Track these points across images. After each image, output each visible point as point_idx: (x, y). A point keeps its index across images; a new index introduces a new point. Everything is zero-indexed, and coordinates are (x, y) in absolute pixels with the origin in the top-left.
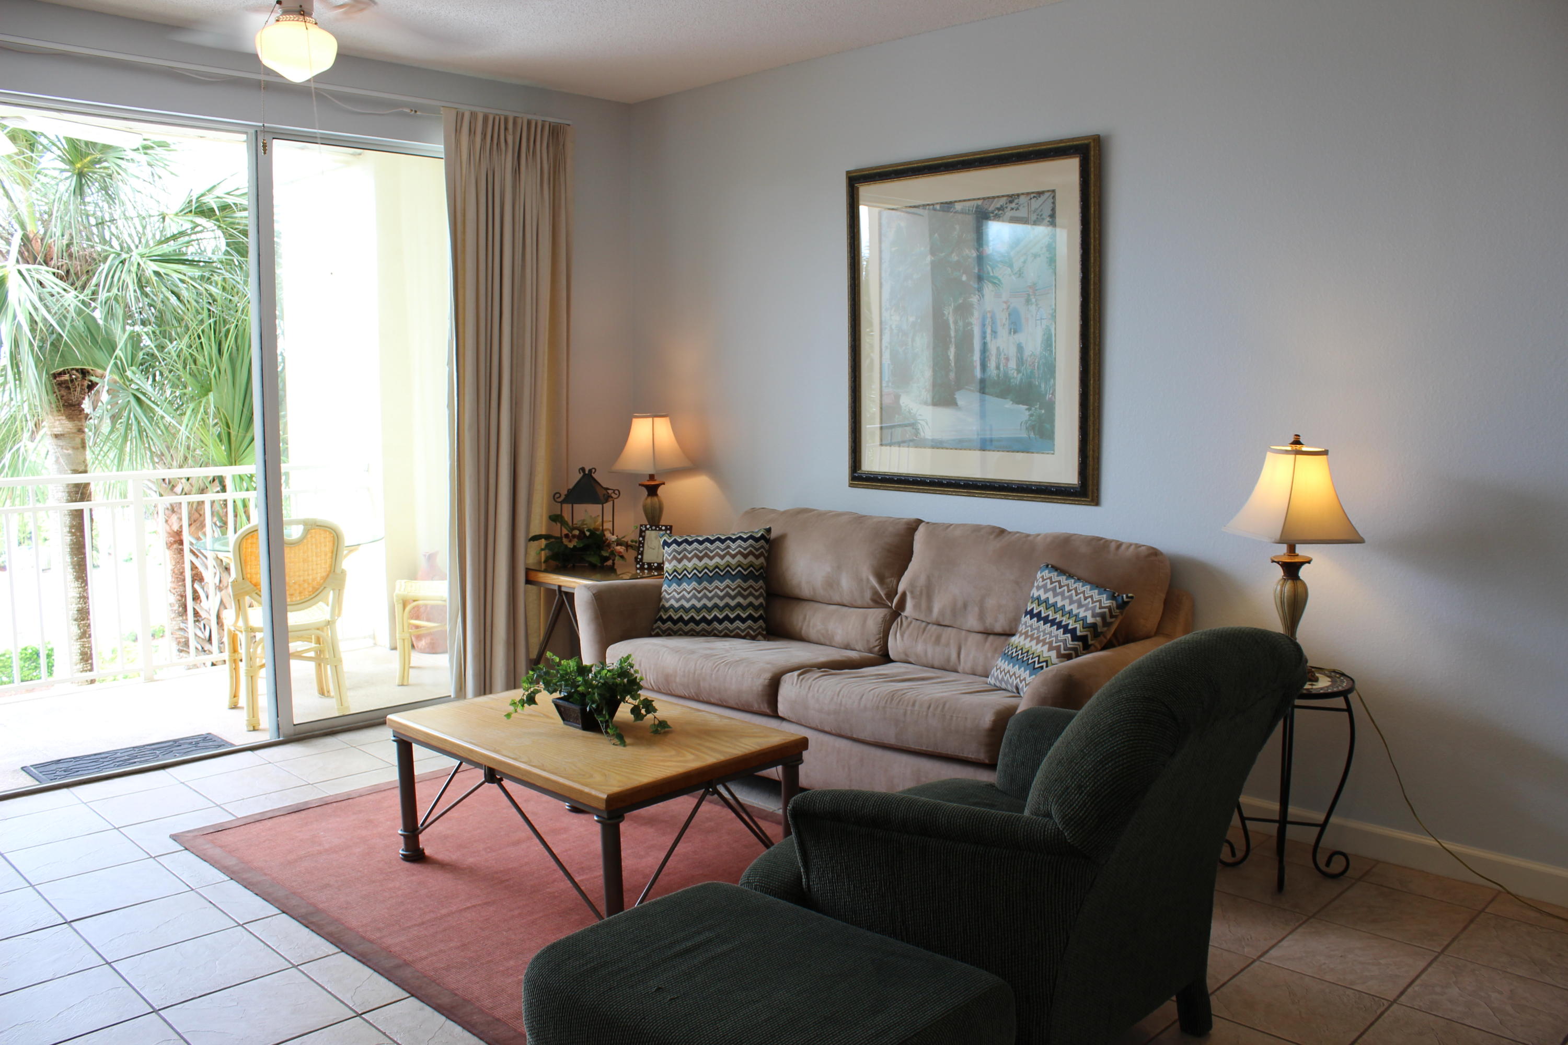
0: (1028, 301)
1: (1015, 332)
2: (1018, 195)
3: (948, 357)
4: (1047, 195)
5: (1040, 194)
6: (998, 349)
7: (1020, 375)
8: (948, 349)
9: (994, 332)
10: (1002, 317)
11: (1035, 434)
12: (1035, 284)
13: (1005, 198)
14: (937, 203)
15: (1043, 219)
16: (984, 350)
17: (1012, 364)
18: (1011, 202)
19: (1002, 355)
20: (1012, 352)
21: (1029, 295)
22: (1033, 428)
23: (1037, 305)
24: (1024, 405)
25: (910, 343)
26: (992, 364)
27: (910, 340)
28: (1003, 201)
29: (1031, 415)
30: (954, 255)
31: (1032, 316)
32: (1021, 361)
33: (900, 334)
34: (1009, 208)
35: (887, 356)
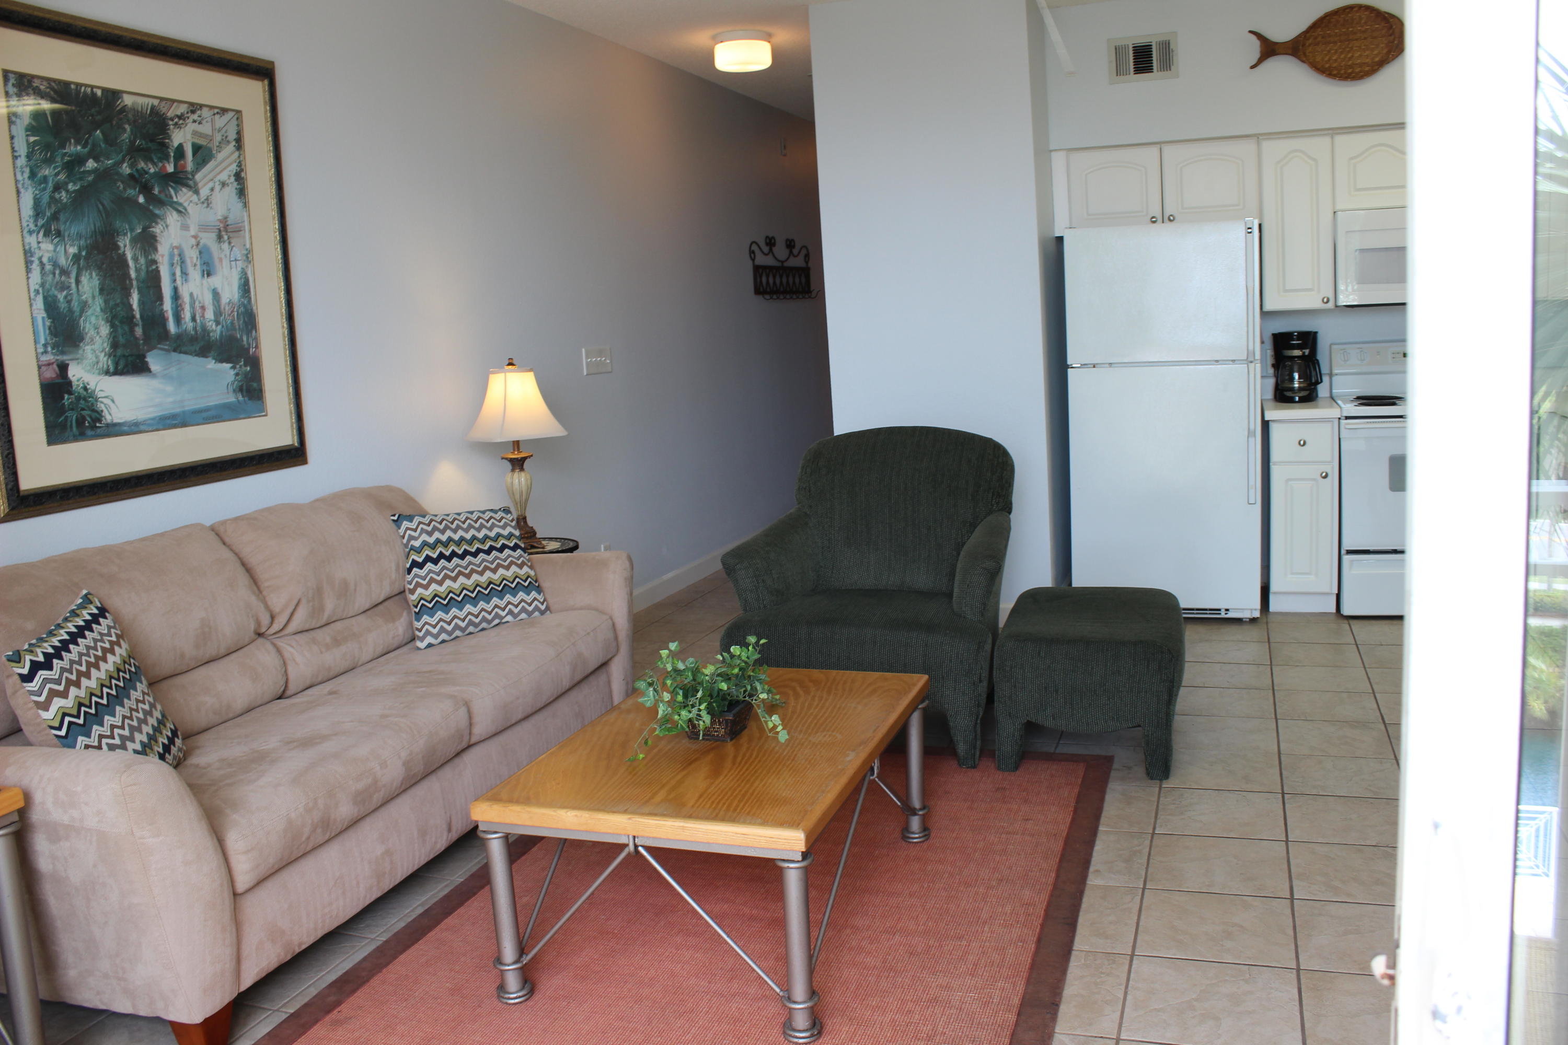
0: (220, 237)
1: (209, 275)
2: (201, 106)
3: (131, 306)
4: (231, 114)
5: (224, 111)
6: (191, 295)
7: (219, 327)
8: (128, 295)
9: (184, 273)
10: (192, 255)
11: (243, 397)
12: (226, 218)
13: (186, 105)
14: (98, 87)
15: (229, 142)
16: (176, 296)
17: (210, 315)
18: (193, 112)
19: (197, 303)
20: (208, 299)
21: (220, 230)
22: (241, 389)
23: (230, 243)
24: (227, 363)
25: (73, 285)
26: (187, 315)
27: (73, 280)
28: (183, 109)
29: (237, 374)
30: (125, 165)
31: (226, 256)
32: (218, 313)
33: (57, 272)
34: (191, 120)
35: (39, 303)
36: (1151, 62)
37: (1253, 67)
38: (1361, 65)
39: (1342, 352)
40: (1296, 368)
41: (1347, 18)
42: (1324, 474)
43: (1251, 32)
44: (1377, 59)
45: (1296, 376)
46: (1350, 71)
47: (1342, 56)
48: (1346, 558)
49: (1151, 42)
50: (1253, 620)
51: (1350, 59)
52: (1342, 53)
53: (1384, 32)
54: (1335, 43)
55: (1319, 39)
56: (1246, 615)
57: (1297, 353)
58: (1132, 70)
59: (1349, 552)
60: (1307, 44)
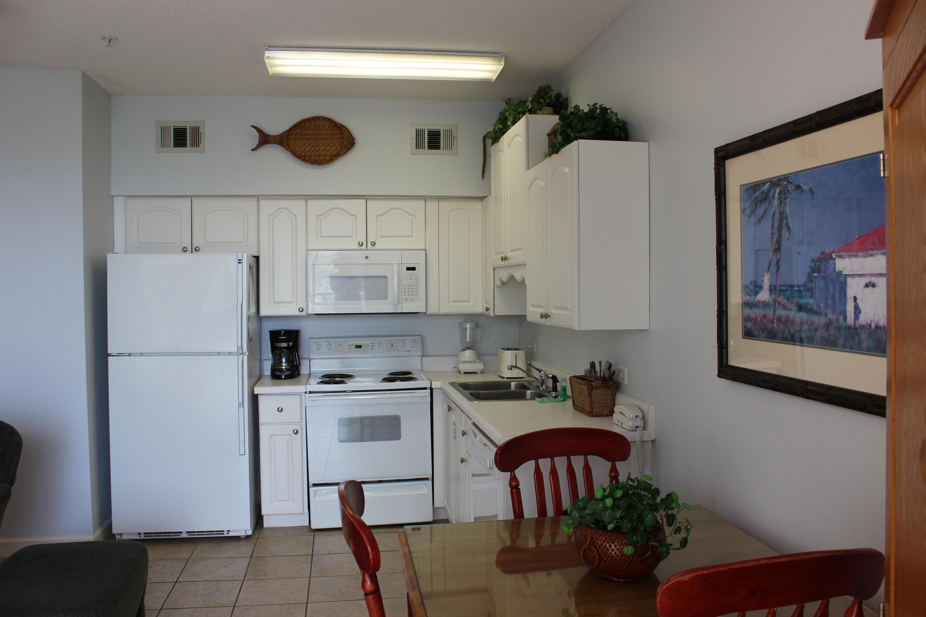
36: (185, 140)
37: (253, 150)
38: (324, 155)
39: (317, 343)
40: (283, 355)
41: (316, 125)
42: (295, 431)
43: (252, 126)
44: (334, 153)
45: (284, 360)
46: (317, 158)
47: (313, 149)
48: (312, 489)
49: (187, 127)
50: (248, 537)
51: (317, 151)
52: (312, 146)
53: (338, 136)
54: (308, 139)
55: (298, 136)
56: (242, 534)
57: (284, 345)
58: (172, 144)
59: (315, 485)
60: (290, 138)
